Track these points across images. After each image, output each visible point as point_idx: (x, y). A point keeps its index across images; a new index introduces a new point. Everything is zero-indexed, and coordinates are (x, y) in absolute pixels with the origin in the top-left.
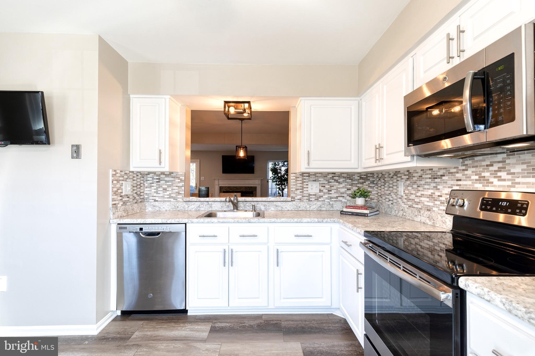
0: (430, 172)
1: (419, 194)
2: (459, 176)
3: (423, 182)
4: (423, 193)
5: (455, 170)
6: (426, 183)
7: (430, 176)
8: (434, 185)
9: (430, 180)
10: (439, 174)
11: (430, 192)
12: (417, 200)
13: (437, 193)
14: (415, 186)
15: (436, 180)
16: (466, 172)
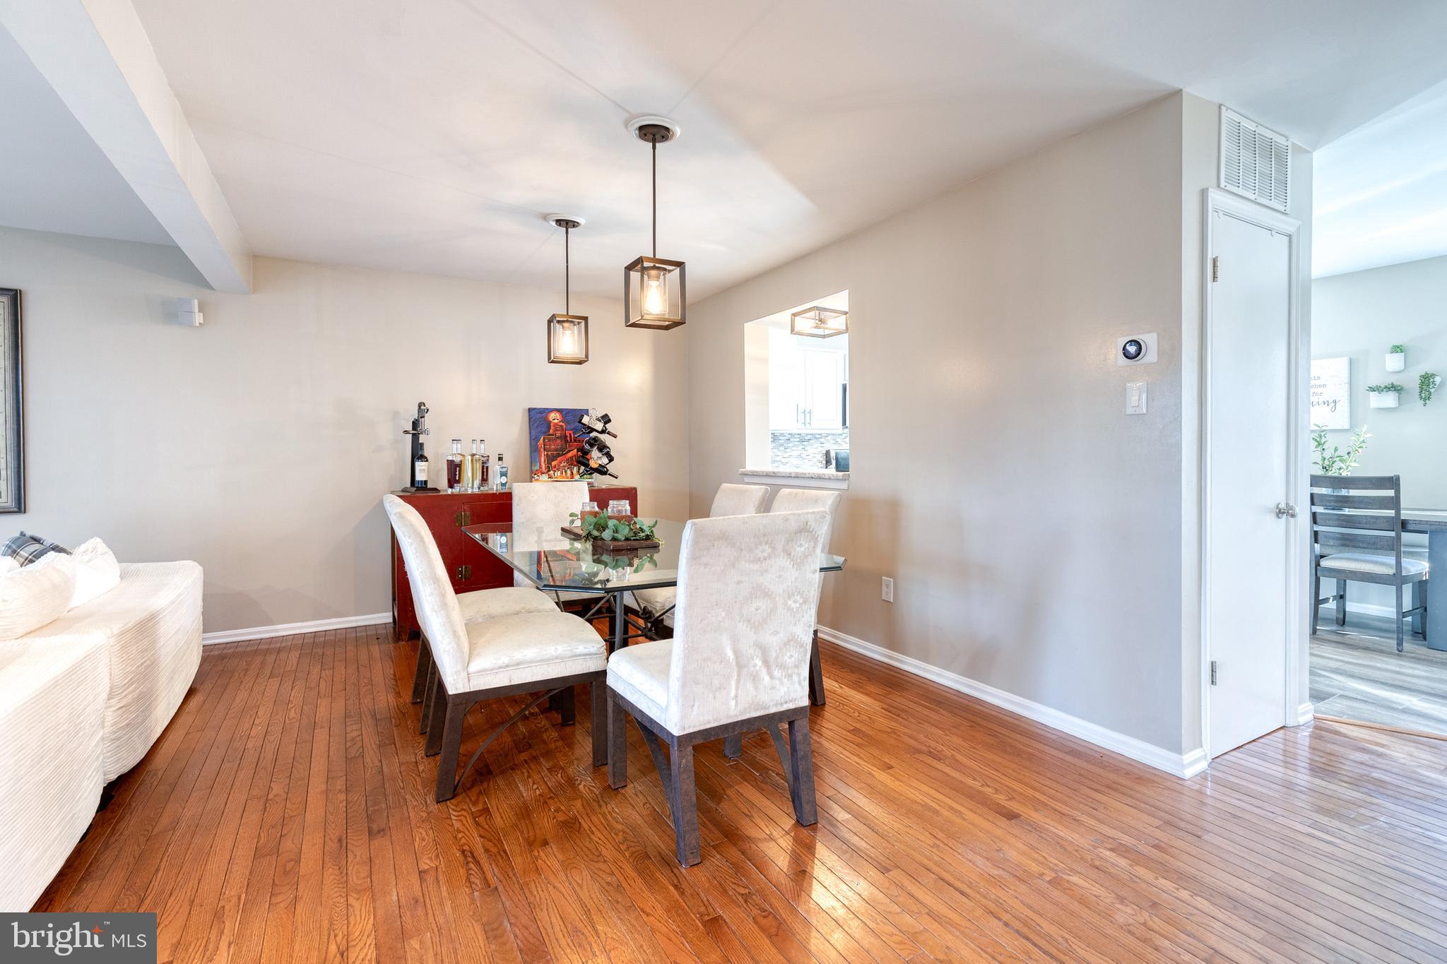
0: (798, 436)
1: (786, 455)
2: (822, 440)
3: (791, 445)
4: (791, 454)
5: (819, 436)
6: (794, 446)
7: (798, 440)
8: (803, 447)
9: (798, 443)
10: (808, 438)
11: (796, 453)
12: (784, 460)
13: (805, 453)
14: (782, 448)
15: (804, 443)
16: (827, 438)
